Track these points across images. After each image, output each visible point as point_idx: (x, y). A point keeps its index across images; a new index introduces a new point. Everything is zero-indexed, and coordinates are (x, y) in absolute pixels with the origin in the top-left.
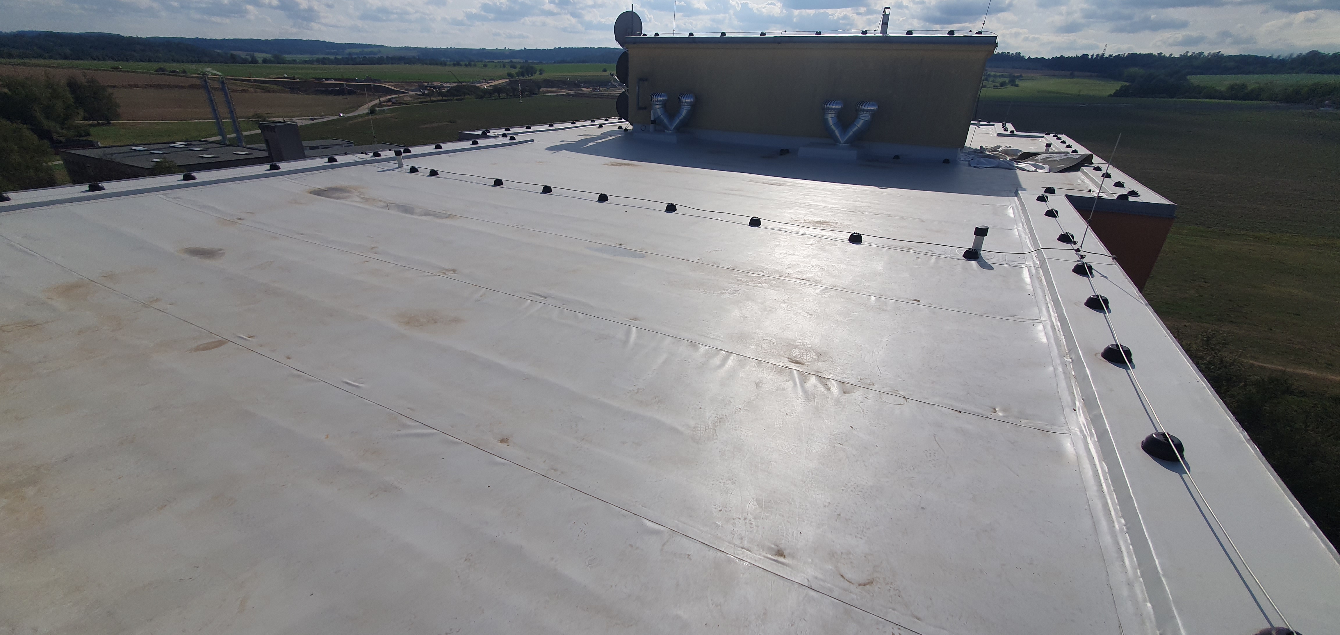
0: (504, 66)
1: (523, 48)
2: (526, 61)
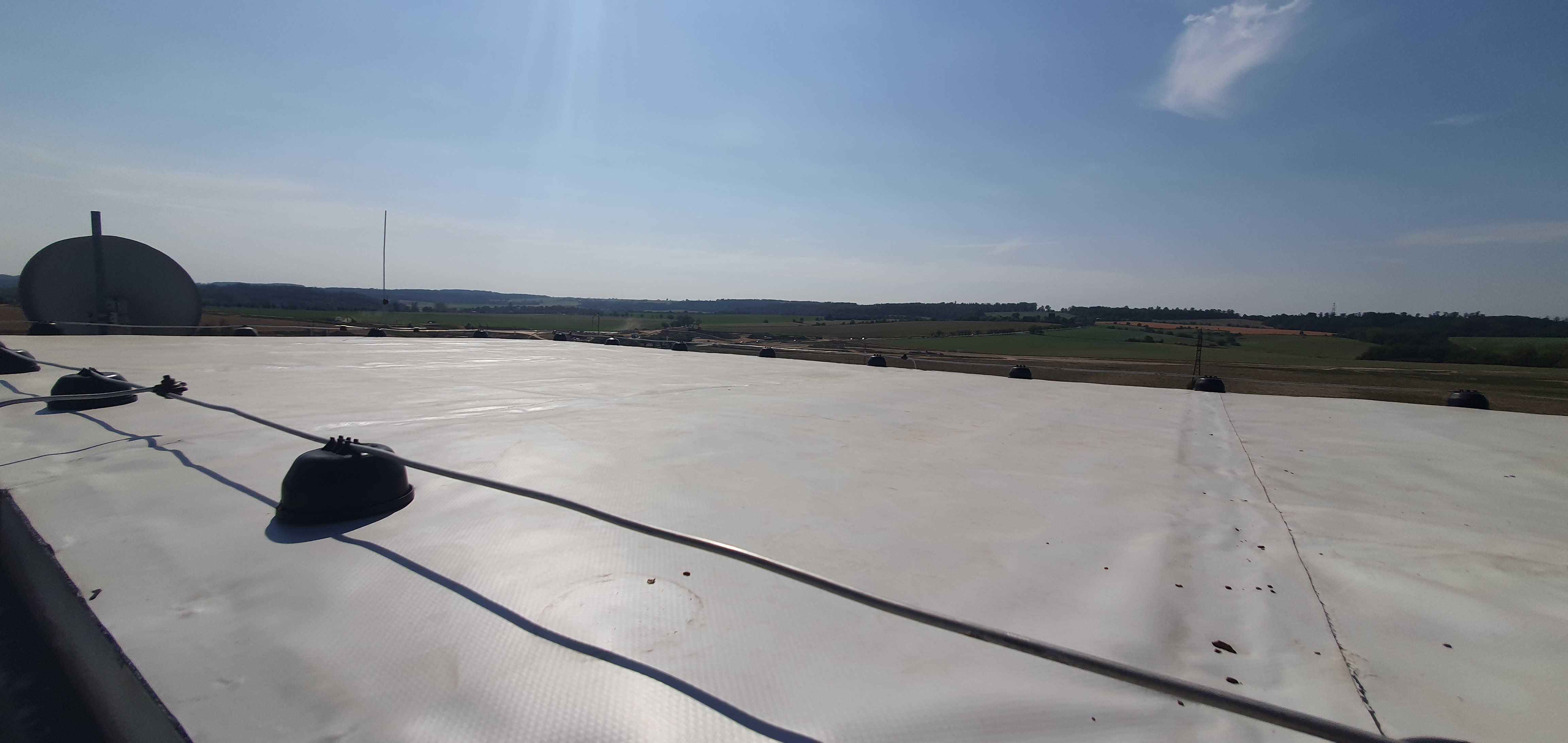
0: (661, 317)
1: (685, 300)
2: (686, 312)
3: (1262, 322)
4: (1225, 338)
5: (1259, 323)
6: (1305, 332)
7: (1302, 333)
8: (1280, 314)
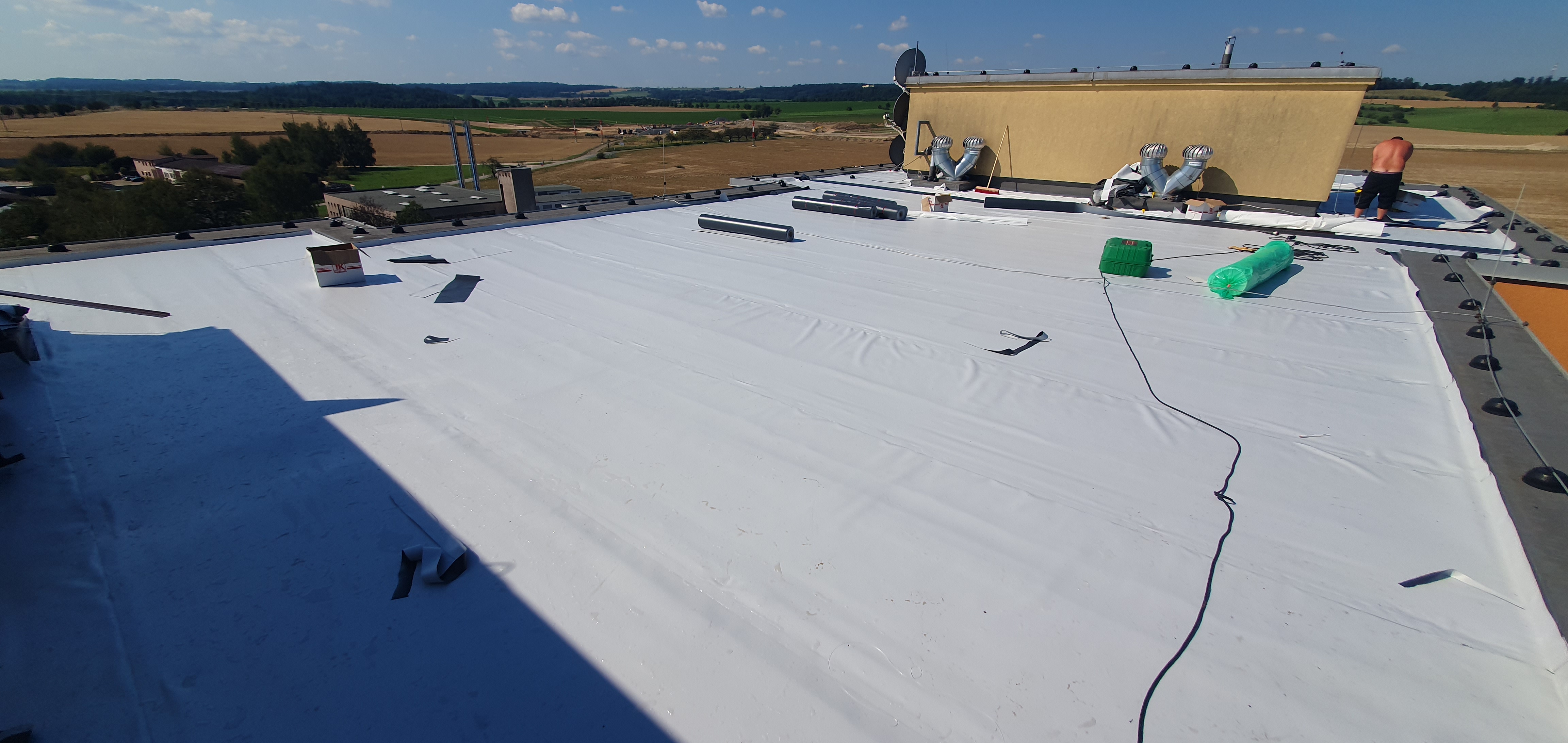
2: (762, 101)
3: (1446, 93)
4: (1390, 114)
5: (1442, 94)
6: (1501, 104)
7: (1495, 106)
8: (1474, 82)
